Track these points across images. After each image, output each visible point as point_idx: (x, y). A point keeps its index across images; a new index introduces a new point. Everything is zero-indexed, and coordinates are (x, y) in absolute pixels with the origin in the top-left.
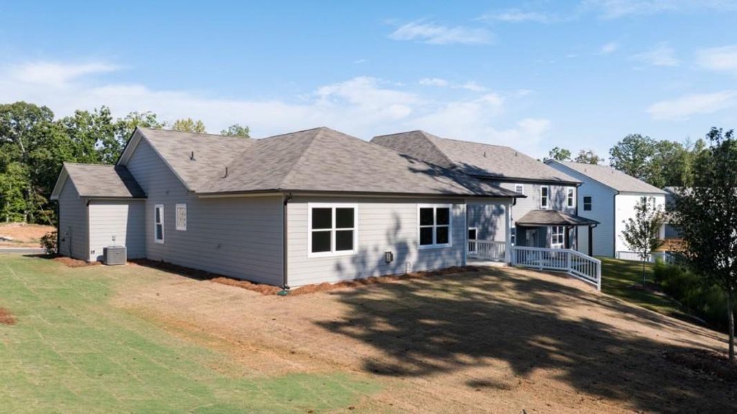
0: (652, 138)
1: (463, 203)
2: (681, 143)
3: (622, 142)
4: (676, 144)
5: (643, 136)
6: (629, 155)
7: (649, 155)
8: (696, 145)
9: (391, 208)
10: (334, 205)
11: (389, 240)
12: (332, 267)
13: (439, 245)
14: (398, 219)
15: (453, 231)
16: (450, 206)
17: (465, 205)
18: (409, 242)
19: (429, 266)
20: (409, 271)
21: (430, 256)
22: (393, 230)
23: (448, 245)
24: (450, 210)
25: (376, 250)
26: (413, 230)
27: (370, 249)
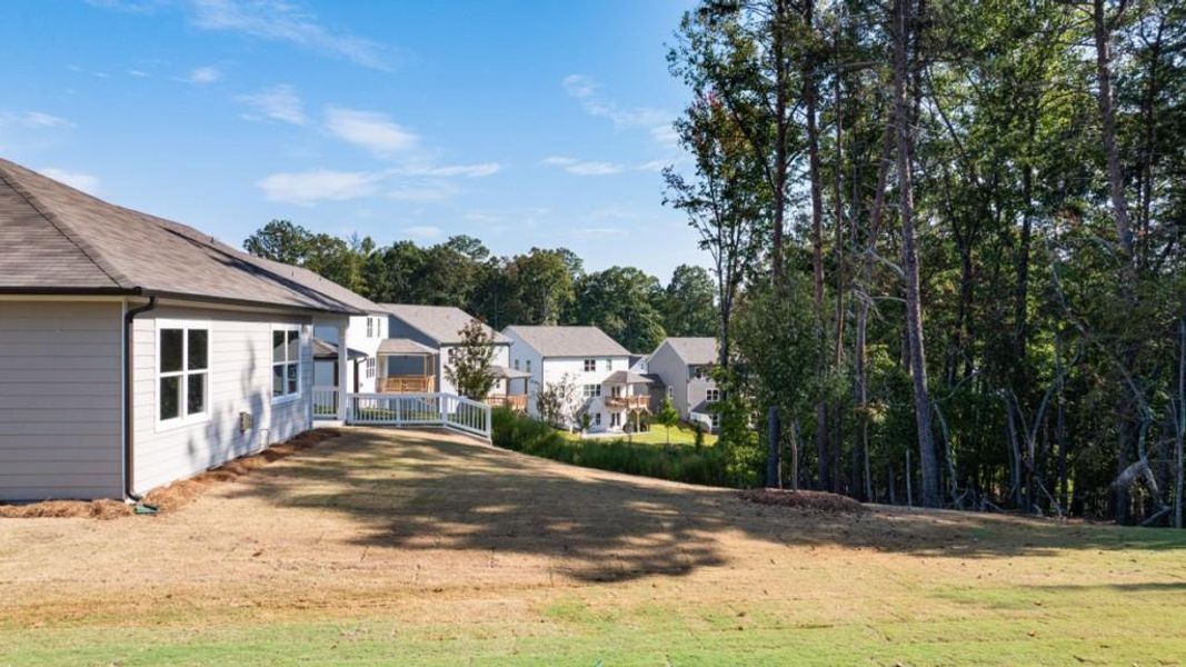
0: (306, 229)
1: (310, 324)
2: (345, 240)
3: (262, 230)
4: (338, 242)
5: (295, 225)
6: (273, 251)
7: (303, 255)
8: (363, 245)
9: (246, 332)
10: (185, 325)
11: (243, 389)
12: (183, 448)
13: (290, 395)
14: (252, 351)
15: (302, 371)
16: (299, 327)
17: (312, 327)
18: (264, 391)
19: (281, 433)
20: (263, 445)
21: (282, 417)
22: (247, 372)
23: (298, 395)
24: (300, 336)
25: (231, 407)
26: (267, 371)
27: (225, 409)
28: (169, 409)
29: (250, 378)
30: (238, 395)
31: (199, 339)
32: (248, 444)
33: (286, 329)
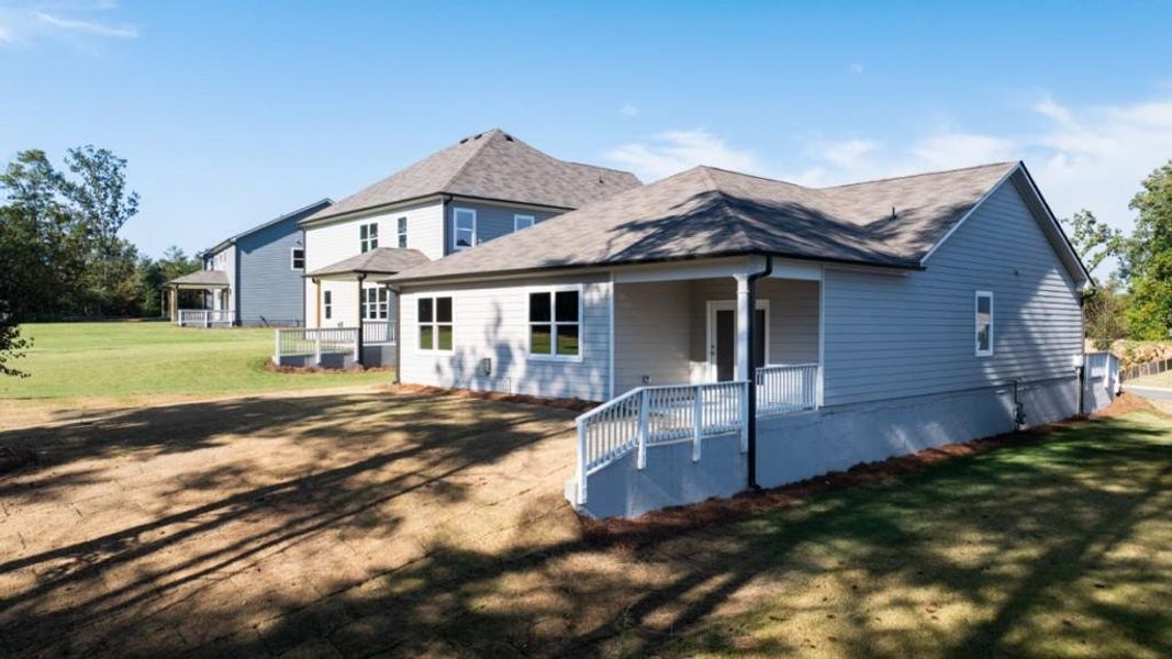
9: (491, 296)
10: (435, 295)
11: (488, 339)
12: (432, 368)
13: (558, 356)
14: (499, 311)
15: (584, 334)
16: (579, 287)
17: (611, 284)
18: (514, 346)
19: (541, 388)
20: (514, 391)
21: (543, 373)
22: (491, 329)
23: (576, 358)
24: (581, 295)
25: (473, 351)
26: (518, 328)
27: (467, 351)
28: (426, 343)
29: (495, 332)
30: (481, 344)
31: (445, 301)
32: (493, 385)
33: (553, 289)
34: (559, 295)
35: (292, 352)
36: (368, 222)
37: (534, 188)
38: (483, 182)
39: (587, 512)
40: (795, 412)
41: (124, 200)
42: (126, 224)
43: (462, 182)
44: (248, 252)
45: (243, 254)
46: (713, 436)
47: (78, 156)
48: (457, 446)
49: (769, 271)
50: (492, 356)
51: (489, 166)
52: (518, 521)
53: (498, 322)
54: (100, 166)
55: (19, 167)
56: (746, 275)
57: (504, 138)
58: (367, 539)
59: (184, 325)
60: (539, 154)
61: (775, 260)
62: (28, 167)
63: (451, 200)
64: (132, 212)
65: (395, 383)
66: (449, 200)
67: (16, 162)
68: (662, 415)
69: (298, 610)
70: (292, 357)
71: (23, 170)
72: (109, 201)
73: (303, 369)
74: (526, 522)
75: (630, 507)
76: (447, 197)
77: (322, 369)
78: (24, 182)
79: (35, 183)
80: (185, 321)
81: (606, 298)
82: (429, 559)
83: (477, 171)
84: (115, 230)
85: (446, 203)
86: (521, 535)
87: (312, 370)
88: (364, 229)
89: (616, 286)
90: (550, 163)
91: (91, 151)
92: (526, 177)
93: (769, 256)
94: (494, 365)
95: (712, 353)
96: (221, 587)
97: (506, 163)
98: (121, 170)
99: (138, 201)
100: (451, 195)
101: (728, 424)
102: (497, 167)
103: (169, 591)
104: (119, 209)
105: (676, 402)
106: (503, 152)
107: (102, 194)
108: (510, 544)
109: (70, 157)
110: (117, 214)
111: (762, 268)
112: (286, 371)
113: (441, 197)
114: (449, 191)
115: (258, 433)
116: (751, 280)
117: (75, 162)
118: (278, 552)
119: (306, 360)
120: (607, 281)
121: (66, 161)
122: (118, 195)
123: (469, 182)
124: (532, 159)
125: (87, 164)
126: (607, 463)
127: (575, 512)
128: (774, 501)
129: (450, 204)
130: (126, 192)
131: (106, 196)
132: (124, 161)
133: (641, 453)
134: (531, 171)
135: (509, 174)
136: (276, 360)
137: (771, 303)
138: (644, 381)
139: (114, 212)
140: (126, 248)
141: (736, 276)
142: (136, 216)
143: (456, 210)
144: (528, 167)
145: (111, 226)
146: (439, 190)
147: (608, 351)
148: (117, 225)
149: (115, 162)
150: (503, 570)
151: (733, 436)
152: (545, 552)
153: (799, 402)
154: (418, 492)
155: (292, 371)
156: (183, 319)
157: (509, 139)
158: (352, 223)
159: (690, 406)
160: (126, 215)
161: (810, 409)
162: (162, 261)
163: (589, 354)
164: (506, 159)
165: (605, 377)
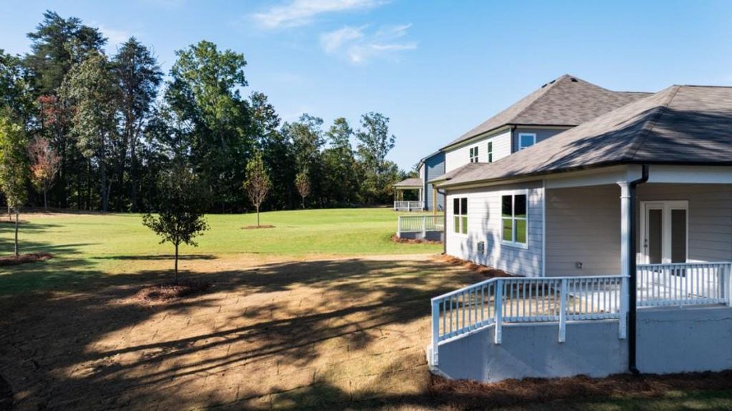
1: (540, 187)
9: (485, 198)
10: (460, 196)
11: (483, 229)
12: (460, 247)
13: (517, 243)
14: (488, 208)
15: (529, 228)
16: (526, 192)
17: (543, 189)
18: (495, 234)
19: (508, 266)
20: (495, 267)
21: (509, 255)
22: (485, 220)
23: (525, 246)
24: (527, 197)
25: (477, 237)
26: (497, 221)
27: (474, 236)
28: (457, 228)
29: (487, 224)
30: (480, 231)
31: (465, 201)
32: (486, 261)
33: (513, 193)
34: (516, 196)
35: (407, 230)
36: (473, 146)
37: (586, 114)
38: (544, 114)
39: (440, 372)
40: (708, 305)
41: (388, 140)
42: (389, 153)
43: (526, 115)
44: (432, 167)
45: (429, 168)
46: (590, 322)
47: (366, 118)
48: (398, 307)
49: (645, 178)
50: (484, 239)
51: (552, 102)
52: (384, 370)
53: (488, 218)
54: (376, 123)
55: (335, 128)
56: (625, 182)
57: (570, 81)
58: (291, 365)
59: (397, 210)
60: (598, 89)
61: (651, 168)
62: (338, 127)
63: (515, 128)
64: (392, 146)
65: (443, 254)
66: (514, 128)
67: (333, 125)
68: (571, 297)
69: (218, 405)
70: (407, 233)
71: (337, 129)
72: (381, 141)
73: (413, 241)
74: (388, 373)
75: (486, 373)
76: (513, 127)
77: (426, 241)
78: (336, 135)
79: (341, 135)
80: (398, 208)
81: (541, 201)
82: (311, 388)
83: (541, 106)
84: (383, 157)
85: (513, 131)
86: (379, 382)
87: (420, 242)
88: (471, 150)
89: (547, 191)
90: (606, 95)
91: (372, 115)
92: (581, 107)
93: (645, 165)
94: (486, 247)
95: (646, 246)
96: (199, 382)
97: (567, 98)
98: (387, 124)
99: (395, 140)
100: (516, 125)
101: (613, 312)
102: (558, 102)
103: (177, 379)
104: (386, 145)
105: (605, 286)
106: (566, 90)
107: (377, 137)
108: (366, 388)
109: (363, 119)
110: (385, 148)
111: (638, 176)
112: (403, 242)
113: (508, 126)
114: (514, 123)
115: (312, 285)
116: (632, 186)
117: (365, 122)
118: (241, 365)
119: (417, 235)
120: (542, 187)
121: (361, 122)
122: (384, 138)
123: (532, 115)
124: (590, 92)
125: (369, 122)
126: (466, 334)
127: (429, 371)
128: (647, 388)
129: (516, 131)
130: (389, 136)
131: (379, 139)
132: (388, 119)
133: (497, 331)
134: (587, 101)
135: (567, 106)
136: (398, 235)
137: (689, 204)
138: (577, 266)
139: (383, 146)
140: (392, 166)
141: (619, 183)
142: (394, 148)
143: (520, 135)
144: (585, 99)
145: (382, 154)
146: (507, 122)
147: (542, 241)
148: (384, 153)
149: (384, 120)
150: (348, 406)
151: (610, 323)
152: (387, 399)
153: (714, 297)
154: (344, 338)
155: (407, 241)
156: (410, 206)
157: (574, 80)
158: (466, 147)
159: (616, 290)
160: (389, 148)
161: (724, 304)
162: (411, 172)
163: (532, 243)
164: (567, 95)
165: (540, 262)
